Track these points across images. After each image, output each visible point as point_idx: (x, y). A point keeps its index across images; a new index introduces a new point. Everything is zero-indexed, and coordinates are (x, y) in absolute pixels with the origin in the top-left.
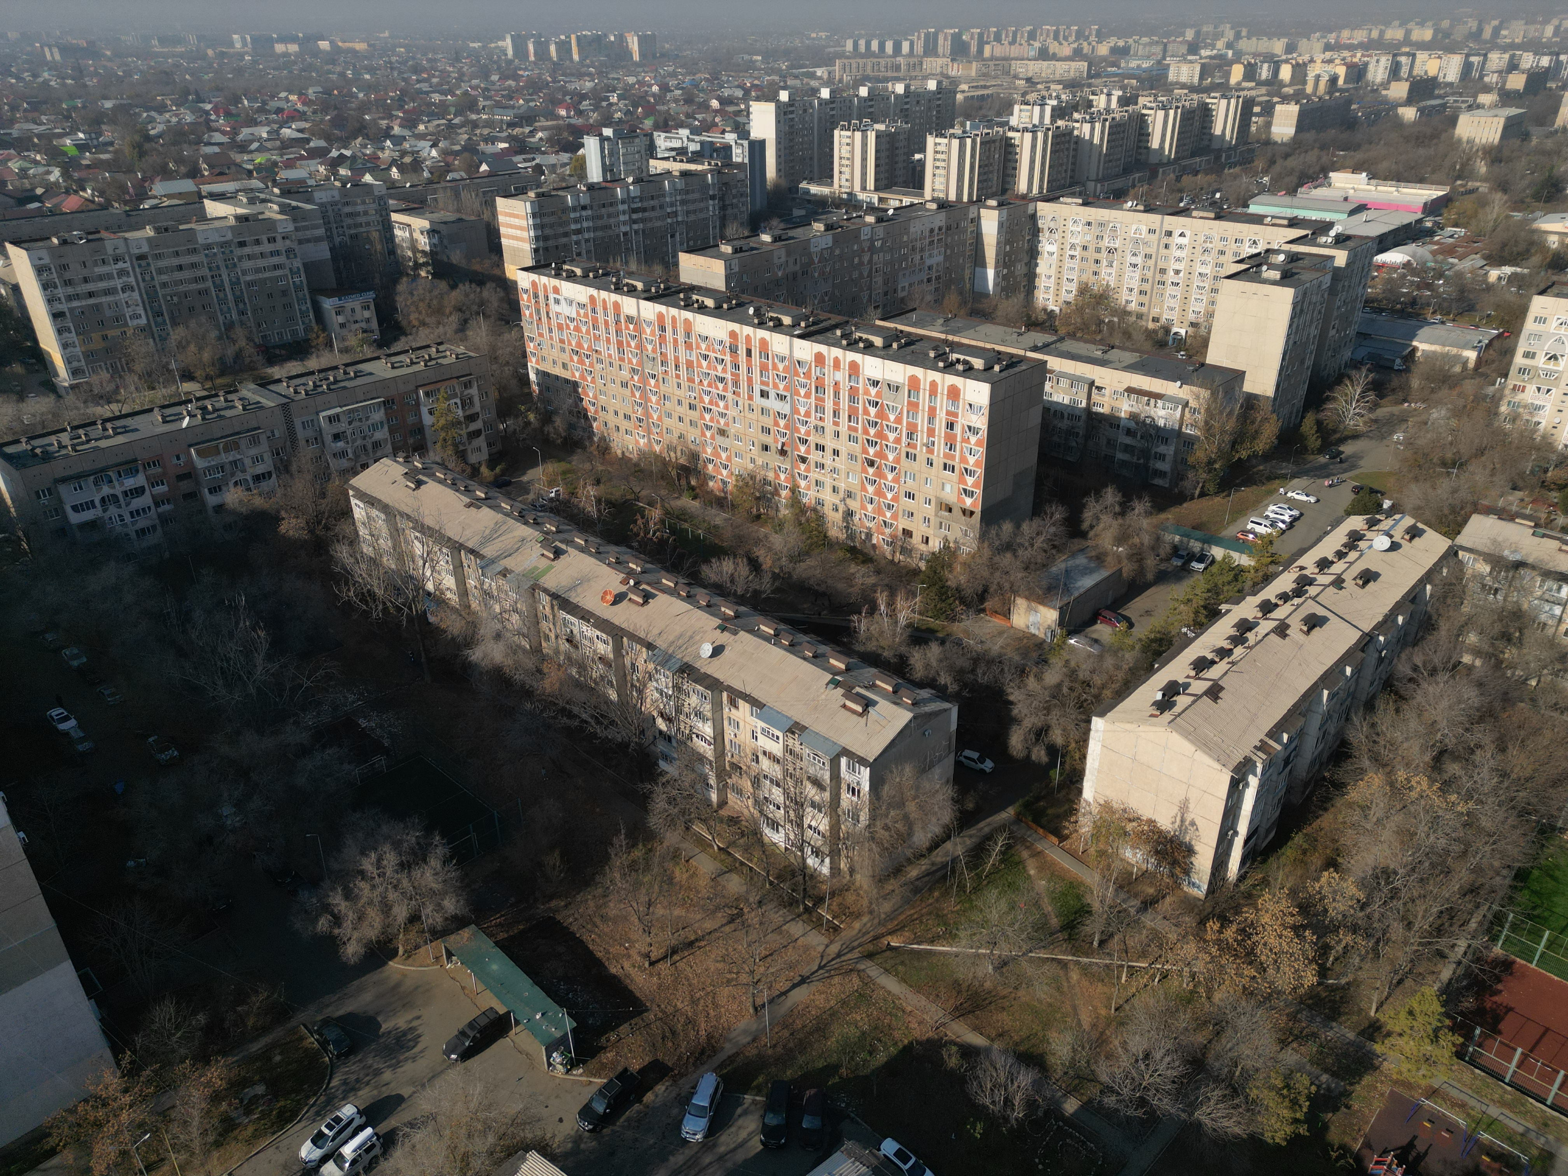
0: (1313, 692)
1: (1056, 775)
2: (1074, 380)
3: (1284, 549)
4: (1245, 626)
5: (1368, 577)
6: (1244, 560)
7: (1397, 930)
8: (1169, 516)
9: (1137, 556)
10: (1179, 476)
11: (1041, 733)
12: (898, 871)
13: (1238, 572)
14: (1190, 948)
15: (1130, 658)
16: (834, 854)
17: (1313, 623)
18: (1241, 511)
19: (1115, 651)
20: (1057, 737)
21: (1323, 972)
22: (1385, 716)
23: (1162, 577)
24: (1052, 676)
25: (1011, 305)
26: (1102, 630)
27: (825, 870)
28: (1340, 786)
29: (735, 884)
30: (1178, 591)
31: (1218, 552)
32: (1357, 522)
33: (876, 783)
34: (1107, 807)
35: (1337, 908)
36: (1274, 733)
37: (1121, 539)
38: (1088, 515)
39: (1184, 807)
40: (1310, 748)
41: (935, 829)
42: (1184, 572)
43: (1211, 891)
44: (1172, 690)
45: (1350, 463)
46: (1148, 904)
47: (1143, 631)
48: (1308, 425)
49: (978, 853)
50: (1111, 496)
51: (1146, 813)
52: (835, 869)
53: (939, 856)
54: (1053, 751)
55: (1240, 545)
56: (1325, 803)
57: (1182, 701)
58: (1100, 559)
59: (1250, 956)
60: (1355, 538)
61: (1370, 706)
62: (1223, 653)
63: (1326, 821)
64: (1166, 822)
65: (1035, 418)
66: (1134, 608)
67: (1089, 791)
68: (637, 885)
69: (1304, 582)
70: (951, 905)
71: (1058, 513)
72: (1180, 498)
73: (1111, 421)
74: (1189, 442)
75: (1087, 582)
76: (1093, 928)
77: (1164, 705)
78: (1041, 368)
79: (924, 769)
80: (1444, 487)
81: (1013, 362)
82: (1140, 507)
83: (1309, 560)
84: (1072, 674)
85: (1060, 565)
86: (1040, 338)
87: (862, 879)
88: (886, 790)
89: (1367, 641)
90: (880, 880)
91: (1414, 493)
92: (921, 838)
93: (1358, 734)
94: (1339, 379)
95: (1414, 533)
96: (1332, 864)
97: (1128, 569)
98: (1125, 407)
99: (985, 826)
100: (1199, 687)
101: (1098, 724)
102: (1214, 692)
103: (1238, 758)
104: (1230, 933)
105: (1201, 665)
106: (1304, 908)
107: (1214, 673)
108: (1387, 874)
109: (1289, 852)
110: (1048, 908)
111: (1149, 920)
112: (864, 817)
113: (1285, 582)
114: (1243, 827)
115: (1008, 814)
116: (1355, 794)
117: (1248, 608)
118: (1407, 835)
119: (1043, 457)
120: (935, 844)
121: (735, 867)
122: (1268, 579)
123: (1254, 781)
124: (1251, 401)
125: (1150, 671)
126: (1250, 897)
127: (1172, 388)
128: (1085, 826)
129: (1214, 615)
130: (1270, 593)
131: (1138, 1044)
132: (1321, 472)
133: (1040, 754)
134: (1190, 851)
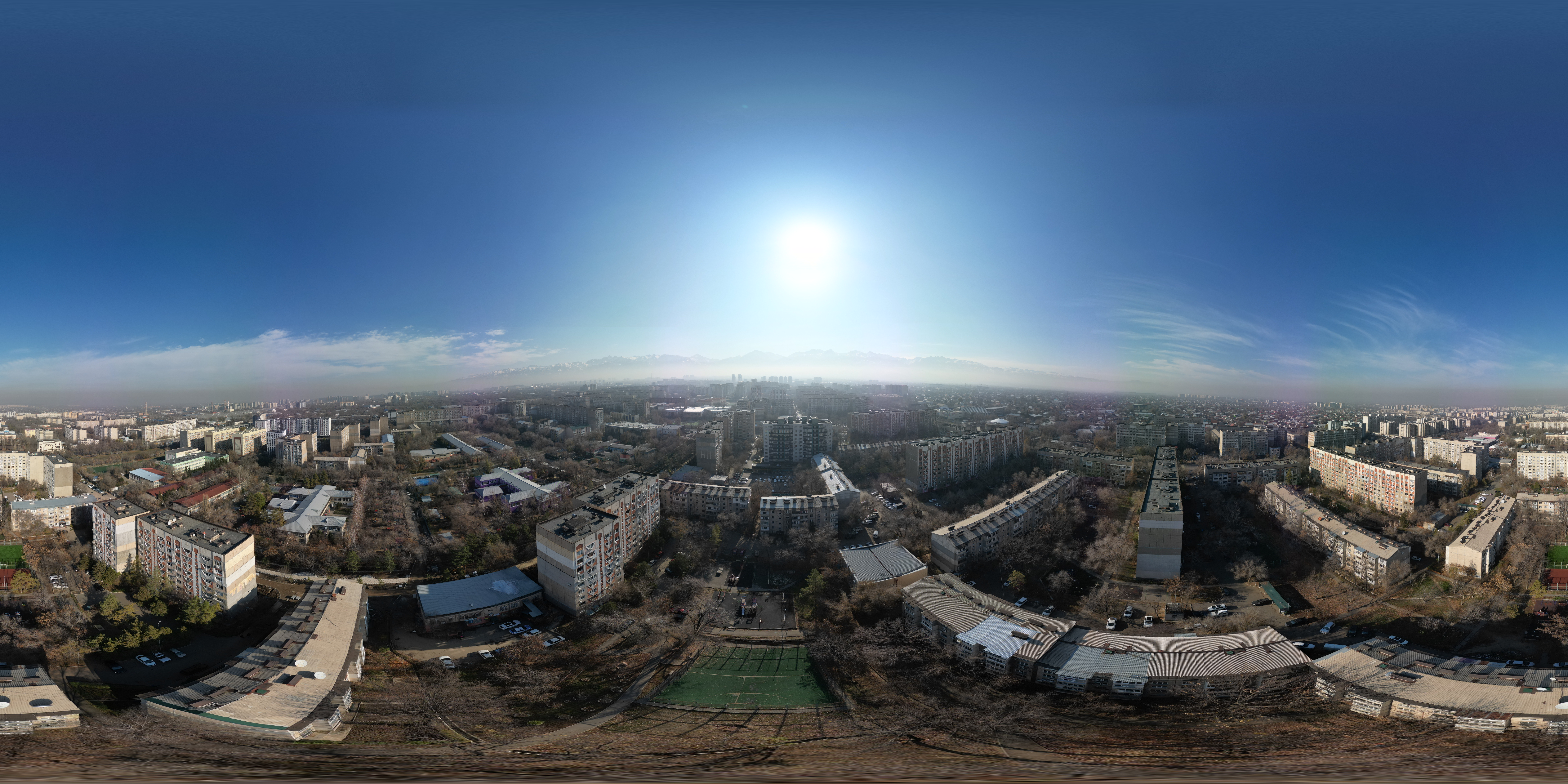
0: (1497, 533)
1: (1438, 560)
2: (1434, 474)
3: (1484, 505)
4: (1478, 522)
5: (1502, 508)
6: (1476, 509)
7: (1526, 572)
8: (1458, 502)
9: (1452, 511)
10: (1459, 493)
11: (1433, 551)
12: (1395, 583)
13: (1475, 511)
14: (1480, 589)
15: (1453, 533)
16: (1376, 580)
17: (1493, 519)
18: (1473, 499)
19: (1450, 532)
20: (1437, 551)
21: (1513, 585)
22: (1512, 534)
23: (1458, 515)
24: (1435, 539)
25: (1419, 459)
26: (1446, 527)
27: (1373, 583)
28: (1507, 550)
29: (1345, 585)
30: (1462, 517)
31: (1470, 508)
32: (1497, 498)
33: (1388, 564)
34: (1452, 565)
35: (1513, 573)
36: (1490, 543)
37: (1448, 507)
38: (1440, 503)
39: (1472, 562)
40: (1499, 544)
41: (1405, 573)
42: (1463, 513)
43: (1483, 576)
44: (1464, 538)
45: (1494, 487)
46: (1467, 583)
47: (1455, 526)
48: (1484, 480)
49: (1418, 578)
50: (1444, 499)
51: (1463, 564)
52: (1376, 583)
53: (1407, 580)
54: (1436, 555)
55: (1475, 506)
56: (1505, 553)
57: (1467, 540)
58: (1443, 512)
59: (1495, 587)
60: (1498, 501)
61: (1509, 533)
62: (1475, 529)
63: (1506, 557)
64: (1468, 565)
65: (1426, 483)
66: (1453, 522)
67: (1447, 562)
68: (1316, 582)
69: (1490, 512)
70: (1411, 590)
71: (1433, 503)
72: (1460, 498)
73: (1443, 483)
74: (1460, 486)
75: (1441, 517)
76: (1453, 590)
77: (1463, 541)
78: (1426, 473)
79: (1402, 560)
80: (1511, 489)
81: (1420, 471)
82: (1451, 500)
83: (1490, 507)
84: (1440, 538)
85: (1434, 514)
86: (1426, 466)
87: (1384, 586)
88: (1391, 566)
89: (1505, 521)
90: (1390, 586)
91: (1506, 491)
92: (1402, 576)
93: (1508, 539)
94: (1488, 471)
95: (1508, 498)
96: (1509, 564)
97: (1450, 514)
98: (1445, 480)
99: (1420, 572)
100: (1470, 536)
101: (1447, 548)
102: (1474, 537)
103: (1483, 549)
104: (1489, 584)
105: (1470, 532)
106: (1505, 575)
107: (1474, 533)
108: (1521, 563)
109: (1499, 565)
110: (1440, 587)
111: (1468, 586)
112: (1385, 572)
113: (1486, 512)
114: (1488, 563)
115: (1426, 569)
116: (1510, 550)
117: (1478, 518)
118: (1523, 555)
119: (1428, 491)
120: (1406, 577)
121: (1346, 581)
122: (1482, 512)
123: (1488, 553)
124: (1471, 476)
125: (1458, 535)
126: (1492, 576)
127: (1455, 475)
128: (1447, 569)
129: (1471, 521)
130: (1483, 514)
131: (1470, 610)
132: (1488, 489)
133: (1433, 556)
134: (1475, 570)
